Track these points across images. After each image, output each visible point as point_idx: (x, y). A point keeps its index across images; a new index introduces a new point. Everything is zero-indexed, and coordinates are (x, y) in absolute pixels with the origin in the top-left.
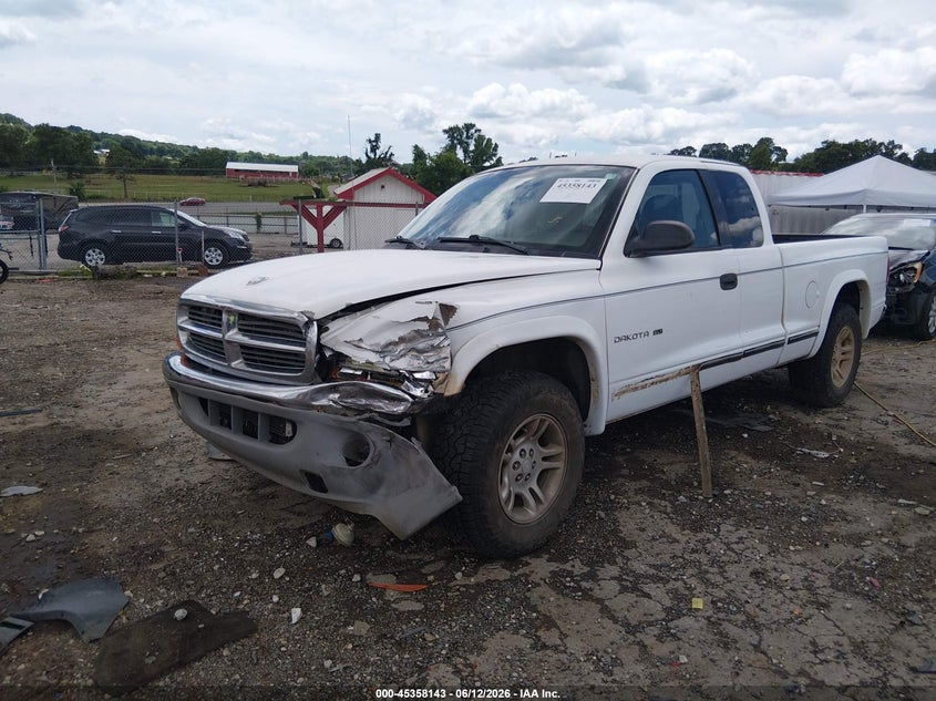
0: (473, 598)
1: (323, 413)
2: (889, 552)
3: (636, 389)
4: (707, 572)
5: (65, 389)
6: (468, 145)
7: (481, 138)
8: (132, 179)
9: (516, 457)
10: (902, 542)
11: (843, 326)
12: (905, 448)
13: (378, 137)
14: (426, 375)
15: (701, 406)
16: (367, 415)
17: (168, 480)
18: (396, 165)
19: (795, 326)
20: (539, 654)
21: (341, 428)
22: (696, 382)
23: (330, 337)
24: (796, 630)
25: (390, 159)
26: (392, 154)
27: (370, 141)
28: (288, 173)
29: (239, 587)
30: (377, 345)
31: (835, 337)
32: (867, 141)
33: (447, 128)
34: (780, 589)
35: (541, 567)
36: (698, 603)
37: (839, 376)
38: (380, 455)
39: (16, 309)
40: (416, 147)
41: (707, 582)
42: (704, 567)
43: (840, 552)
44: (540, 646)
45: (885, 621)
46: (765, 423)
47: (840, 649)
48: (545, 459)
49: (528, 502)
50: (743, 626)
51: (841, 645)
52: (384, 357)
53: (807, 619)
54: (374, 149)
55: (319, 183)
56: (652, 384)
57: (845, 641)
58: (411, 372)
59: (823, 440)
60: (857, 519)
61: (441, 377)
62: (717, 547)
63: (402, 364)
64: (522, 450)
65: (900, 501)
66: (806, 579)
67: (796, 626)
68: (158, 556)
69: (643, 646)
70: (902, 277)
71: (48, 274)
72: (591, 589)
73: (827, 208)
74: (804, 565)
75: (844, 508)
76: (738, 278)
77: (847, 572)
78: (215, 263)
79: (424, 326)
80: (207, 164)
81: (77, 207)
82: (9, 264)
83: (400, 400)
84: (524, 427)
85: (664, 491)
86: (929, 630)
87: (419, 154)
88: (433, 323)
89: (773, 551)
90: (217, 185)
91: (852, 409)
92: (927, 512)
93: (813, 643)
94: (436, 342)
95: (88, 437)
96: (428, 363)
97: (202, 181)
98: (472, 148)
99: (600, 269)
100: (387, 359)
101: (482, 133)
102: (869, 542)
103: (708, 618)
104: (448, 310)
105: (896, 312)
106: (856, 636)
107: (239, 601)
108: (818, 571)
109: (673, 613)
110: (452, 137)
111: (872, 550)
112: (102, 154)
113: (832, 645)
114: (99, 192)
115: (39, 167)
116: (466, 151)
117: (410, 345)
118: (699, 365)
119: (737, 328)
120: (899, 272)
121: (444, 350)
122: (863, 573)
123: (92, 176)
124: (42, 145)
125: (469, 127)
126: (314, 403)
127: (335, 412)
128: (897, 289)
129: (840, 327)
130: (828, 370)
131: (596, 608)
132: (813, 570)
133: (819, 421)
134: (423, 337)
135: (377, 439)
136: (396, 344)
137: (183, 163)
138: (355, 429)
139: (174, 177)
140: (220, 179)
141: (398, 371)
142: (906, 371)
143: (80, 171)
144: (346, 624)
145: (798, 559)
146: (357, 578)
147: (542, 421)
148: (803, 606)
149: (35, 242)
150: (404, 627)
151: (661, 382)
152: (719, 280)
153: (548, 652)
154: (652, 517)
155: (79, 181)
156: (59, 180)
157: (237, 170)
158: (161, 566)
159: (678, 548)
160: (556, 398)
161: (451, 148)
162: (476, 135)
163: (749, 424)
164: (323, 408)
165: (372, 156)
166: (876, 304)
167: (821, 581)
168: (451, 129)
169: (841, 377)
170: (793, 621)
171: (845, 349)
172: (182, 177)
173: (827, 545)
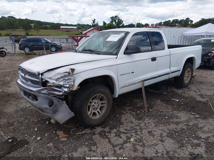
0: (79, 138)
1: (44, 95)
2: (185, 127)
3: (127, 86)
4: (138, 131)
5: (9, 83)
6: (116, 21)
7: (119, 19)
8: (39, 31)
9: (93, 104)
10: (189, 124)
11: (188, 68)
12: (199, 99)
13: (95, 19)
14: (68, 86)
15: (144, 90)
16: (53, 95)
17: (22, 106)
18: (99, 26)
19: (173, 69)
20: (90, 152)
21: (47, 98)
22: (143, 84)
23: (44, 77)
24: (154, 147)
25: (98, 25)
26: (98, 24)
27: (93, 21)
28: (74, 28)
29: (27, 133)
30: (55, 78)
31: (185, 71)
32: (212, 18)
33: (111, 17)
34: (153, 136)
35: (99, 129)
36: (132, 140)
37: (186, 80)
38: (56, 105)
39: (6, 62)
40: (104, 22)
41: (137, 134)
42: (137, 130)
43: (172, 126)
44: (90, 150)
45: (177, 146)
46: (166, 92)
47: (163, 153)
48: (102, 104)
49: (97, 114)
50: (141, 146)
51: (163, 152)
52: (57, 81)
53: (157, 145)
54: (94, 22)
55: (81, 31)
56: (131, 85)
57: (165, 151)
58: (63, 85)
59: (179, 96)
60: (180, 118)
61: (71, 86)
62: (142, 125)
63: (61, 83)
64: (95, 102)
65: (193, 113)
66: (161, 134)
67: (154, 146)
68: (13, 125)
69: (115, 151)
70: (209, 54)
71: (15, 54)
72: (108, 136)
73: (197, 36)
74: (162, 130)
75: (178, 115)
76: (157, 58)
77: (172, 132)
78: (54, 51)
79: (67, 74)
80: (56, 27)
81: (26, 37)
82: (6, 52)
83: (61, 92)
84: (94, 97)
85: (135, 110)
86: (187, 148)
87: (104, 23)
88: (69, 73)
89: (156, 126)
90: (58, 32)
91: (189, 88)
92: (198, 117)
93: (157, 151)
94: (70, 77)
95: (9, 95)
96: (68, 83)
97: (55, 31)
98: (117, 21)
99: (116, 58)
100: (58, 82)
101: (119, 18)
102: (180, 124)
103: (133, 144)
104: (73, 70)
105: (207, 63)
106: (168, 149)
107: (26, 137)
108: (165, 132)
109: (125, 142)
110: (112, 19)
111: (180, 126)
112: (33, 25)
113: (161, 152)
114: (32, 34)
115: (19, 28)
116: (115, 22)
117: (63, 79)
118: (145, 80)
119: (157, 70)
120: (208, 53)
121: (72, 80)
122: (176, 132)
123: (30, 30)
124: (19, 23)
125: (116, 17)
126: (41, 92)
127: (46, 94)
128: (208, 57)
129: (186, 68)
130: (183, 79)
131: (107, 140)
132: (164, 131)
133: (180, 91)
134: (67, 76)
135: (55, 101)
136: (60, 78)
137: (51, 27)
138: (51, 99)
139: (49, 30)
140: (59, 30)
141: (60, 85)
142: (207, 78)
143: (28, 29)
144: (48, 143)
145: (161, 128)
146: (54, 132)
147: (100, 96)
148: (158, 141)
149: (13, 47)
150: (61, 145)
151: (134, 84)
152: (151, 59)
153: (92, 152)
154: (130, 116)
155: (27, 31)
156: (23, 31)
157: (63, 28)
158: (12, 127)
159: (133, 125)
160: (103, 90)
161: (112, 22)
162: (118, 18)
163: (162, 92)
164: (43, 93)
165: (93, 24)
166: (198, 62)
167: (165, 134)
168: (112, 17)
169: (187, 80)
170: (154, 145)
171: (189, 73)
172: (51, 30)
173: (170, 125)
